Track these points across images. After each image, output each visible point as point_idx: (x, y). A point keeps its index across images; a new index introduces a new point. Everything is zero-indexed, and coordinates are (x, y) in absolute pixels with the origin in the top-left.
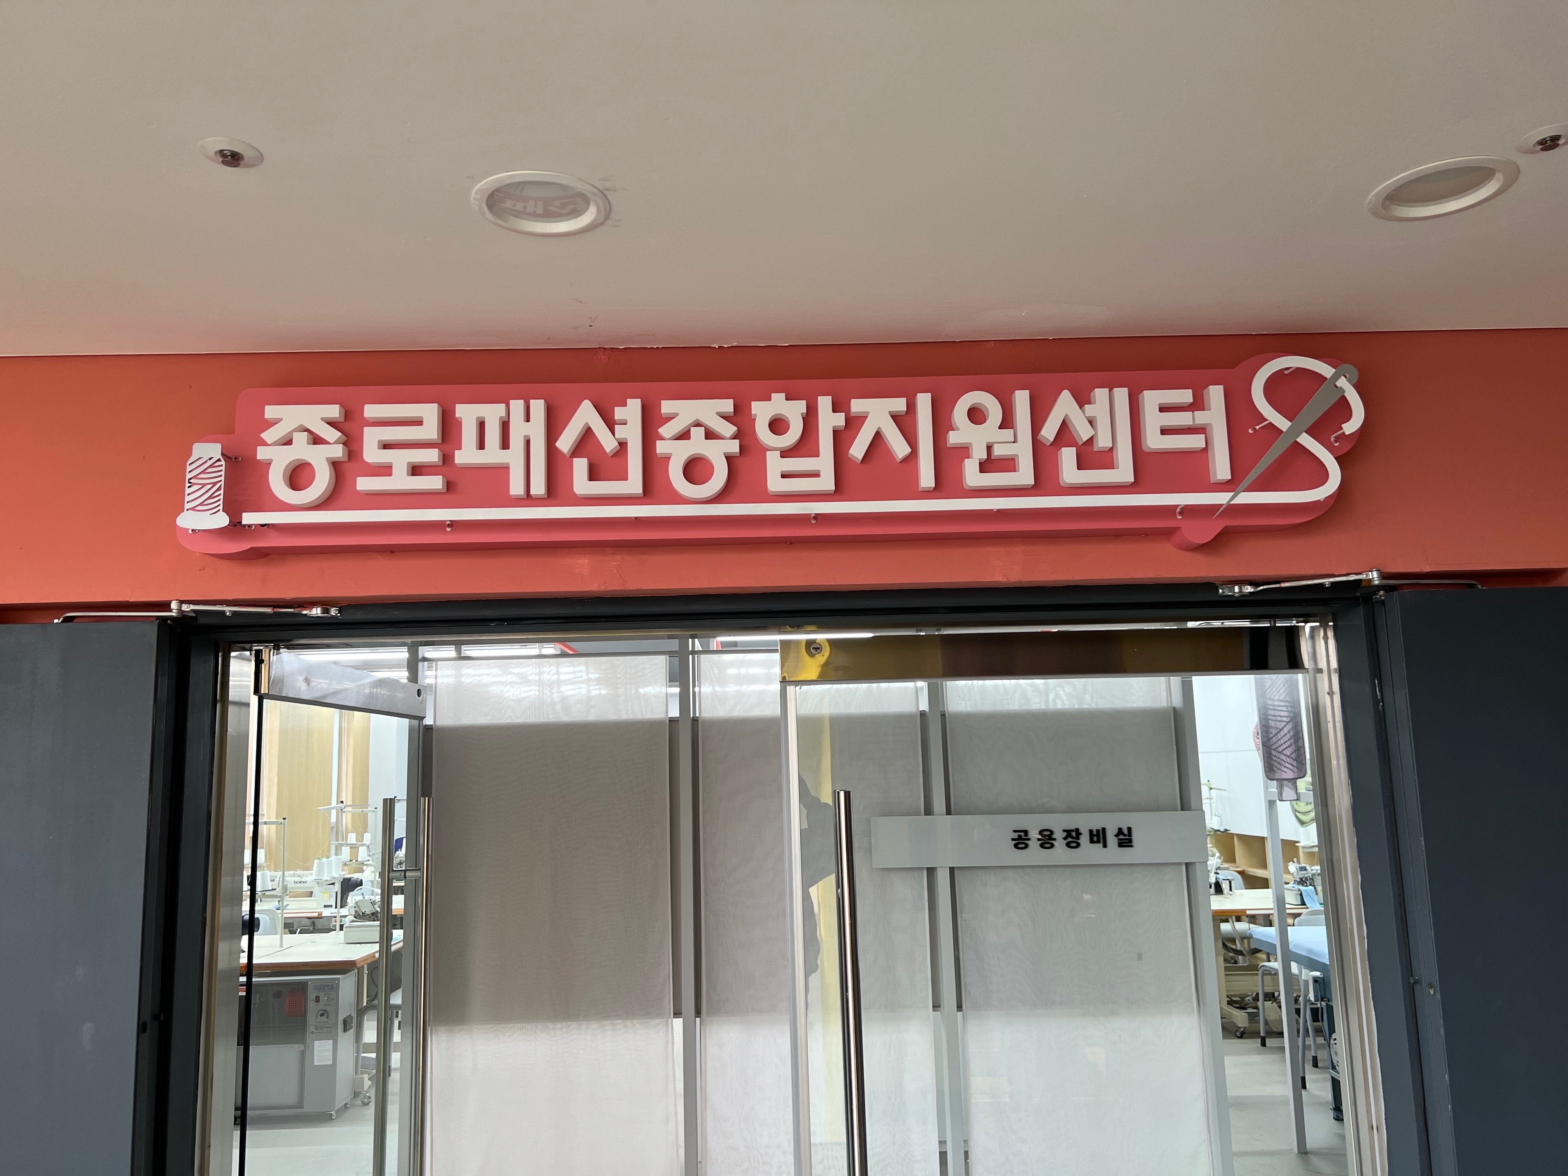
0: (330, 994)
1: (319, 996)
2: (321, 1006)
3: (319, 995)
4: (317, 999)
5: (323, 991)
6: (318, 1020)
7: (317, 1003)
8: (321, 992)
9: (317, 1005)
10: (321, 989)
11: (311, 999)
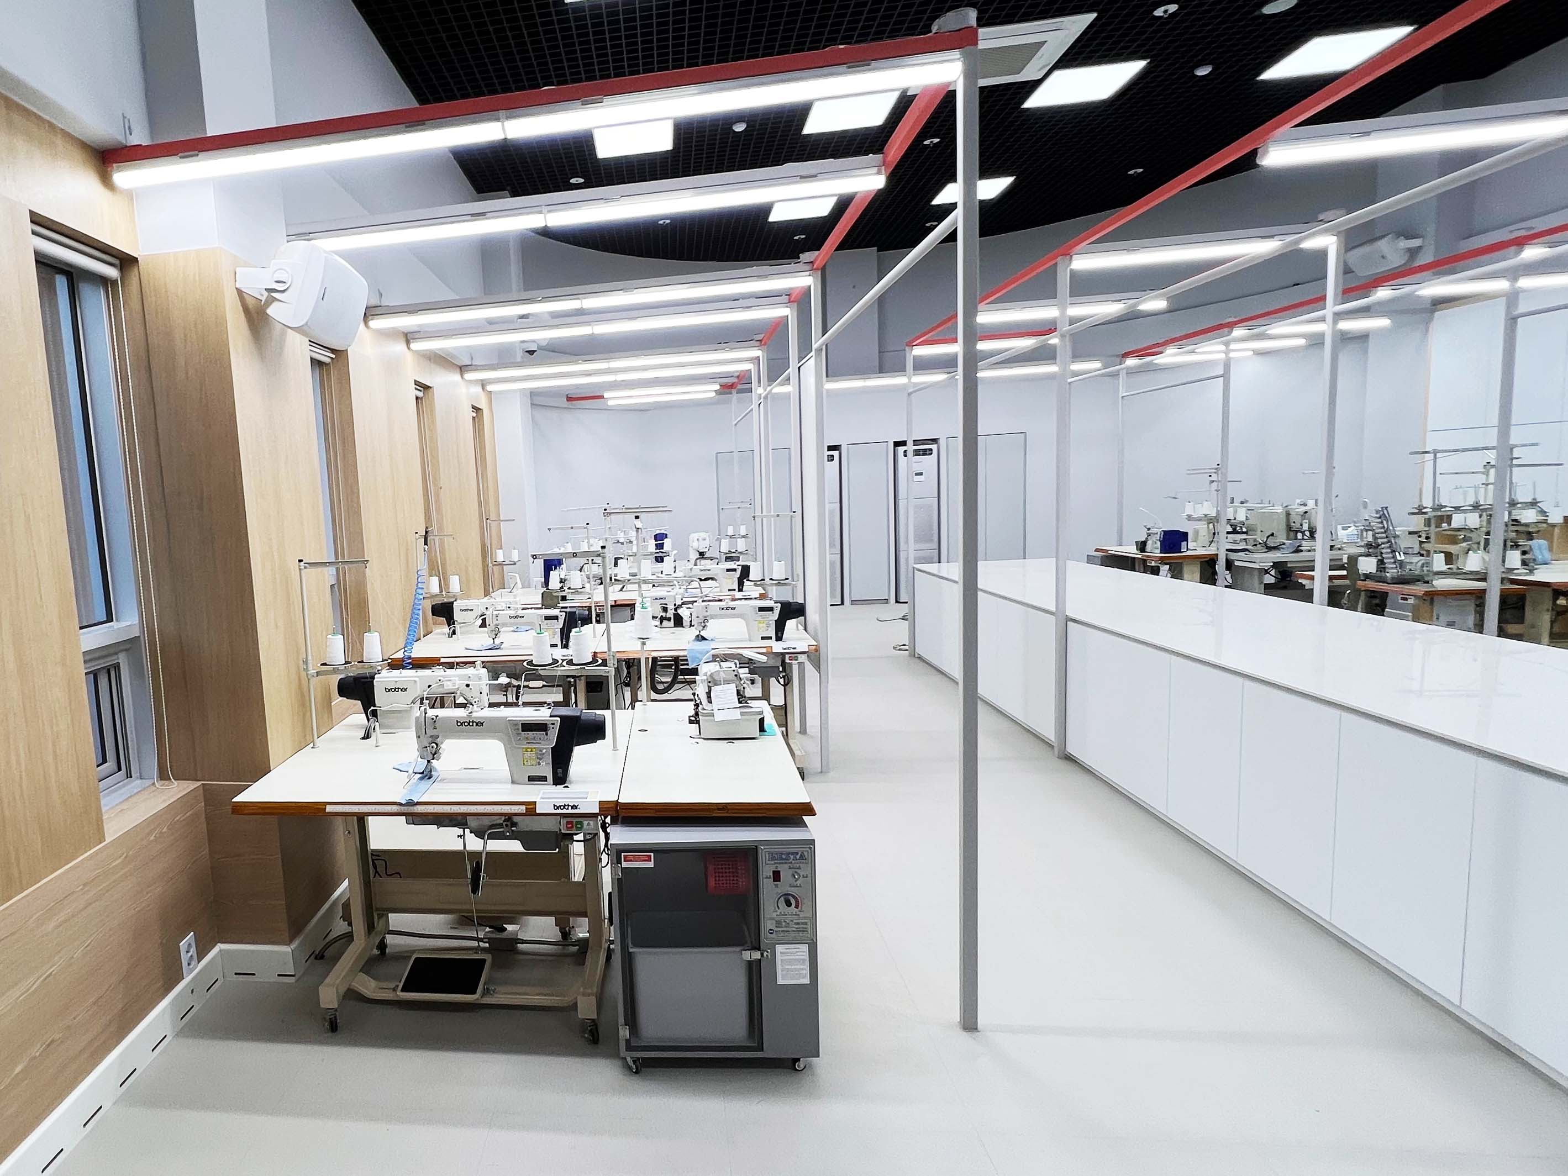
0: (799, 868)
1: (779, 872)
2: (783, 887)
3: (779, 869)
4: (777, 876)
5: (786, 863)
6: (779, 911)
7: (776, 883)
8: (782, 863)
9: (776, 886)
10: (782, 859)
11: (764, 876)
